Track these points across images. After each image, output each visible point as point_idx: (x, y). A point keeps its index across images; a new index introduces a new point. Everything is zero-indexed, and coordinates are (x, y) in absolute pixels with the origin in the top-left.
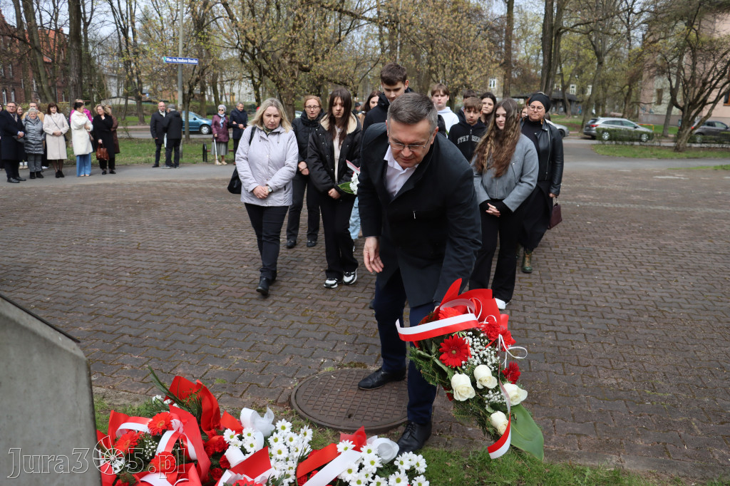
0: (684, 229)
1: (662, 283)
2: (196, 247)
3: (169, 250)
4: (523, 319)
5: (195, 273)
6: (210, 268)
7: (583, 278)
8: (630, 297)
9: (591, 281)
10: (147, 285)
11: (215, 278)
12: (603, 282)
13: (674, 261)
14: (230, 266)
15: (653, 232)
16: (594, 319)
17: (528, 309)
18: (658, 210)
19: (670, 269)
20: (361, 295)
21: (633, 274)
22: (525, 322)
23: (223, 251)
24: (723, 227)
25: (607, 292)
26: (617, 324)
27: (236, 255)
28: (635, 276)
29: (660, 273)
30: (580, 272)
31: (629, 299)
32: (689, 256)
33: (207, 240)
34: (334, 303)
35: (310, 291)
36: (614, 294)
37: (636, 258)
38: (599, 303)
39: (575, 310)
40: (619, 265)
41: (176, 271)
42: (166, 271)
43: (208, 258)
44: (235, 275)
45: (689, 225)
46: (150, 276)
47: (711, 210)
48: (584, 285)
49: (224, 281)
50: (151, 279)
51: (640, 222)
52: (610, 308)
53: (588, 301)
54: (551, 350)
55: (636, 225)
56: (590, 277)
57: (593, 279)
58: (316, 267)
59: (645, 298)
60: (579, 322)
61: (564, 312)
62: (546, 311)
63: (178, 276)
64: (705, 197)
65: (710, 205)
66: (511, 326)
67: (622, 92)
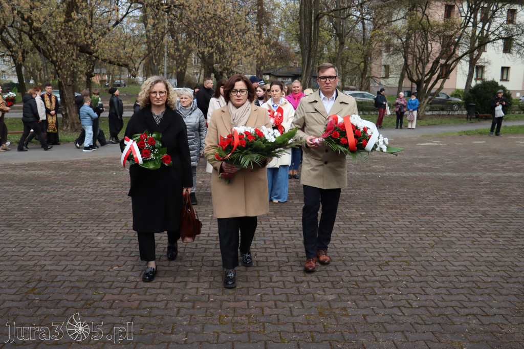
0: (486, 194)
1: (515, 251)
2: (44, 247)
3: (14, 254)
4: (433, 303)
5: (64, 281)
6: (77, 272)
7: (447, 252)
8: (503, 268)
9: (454, 254)
10: (15, 304)
11: (91, 285)
12: (466, 254)
13: (507, 228)
14: (99, 268)
15: (464, 199)
16: (493, 296)
17: (427, 291)
18: (449, 177)
19: (511, 236)
20: (262, 291)
21: (485, 245)
22: (438, 307)
23: (79, 250)
24: (516, 191)
25: (480, 266)
26: (517, 300)
27: (97, 254)
28: (489, 246)
29: (506, 241)
30: (439, 245)
31: (504, 271)
32: (514, 221)
33: (51, 237)
34: (241, 303)
35: (206, 292)
36: (488, 268)
37: (474, 228)
38: (482, 278)
39: (469, 288)
40: (466, 236)
41: (40, 281)
42: (28, 282)
43: (68, 261)
44: (112, 279)
45: (486, 190)
46: (13, 291)
47: (490, 174)
48: (453, 259)
49: (104, 288)
50: (14, 294)
51: (444, 190)
52: (497, 282)
53: (472, 276)
54: (488, 338)
55: (444, 193)
56: (451, 250)
57: (456, 252)
58: (191, 261)
59: (516, 269)
60: (483, 301)
61: (462, 291)
62: (444, 291)
63: (47, 288)
64: (475, 162)
65: (485, 170)
66: (430, 313)
67: (359, 68)
